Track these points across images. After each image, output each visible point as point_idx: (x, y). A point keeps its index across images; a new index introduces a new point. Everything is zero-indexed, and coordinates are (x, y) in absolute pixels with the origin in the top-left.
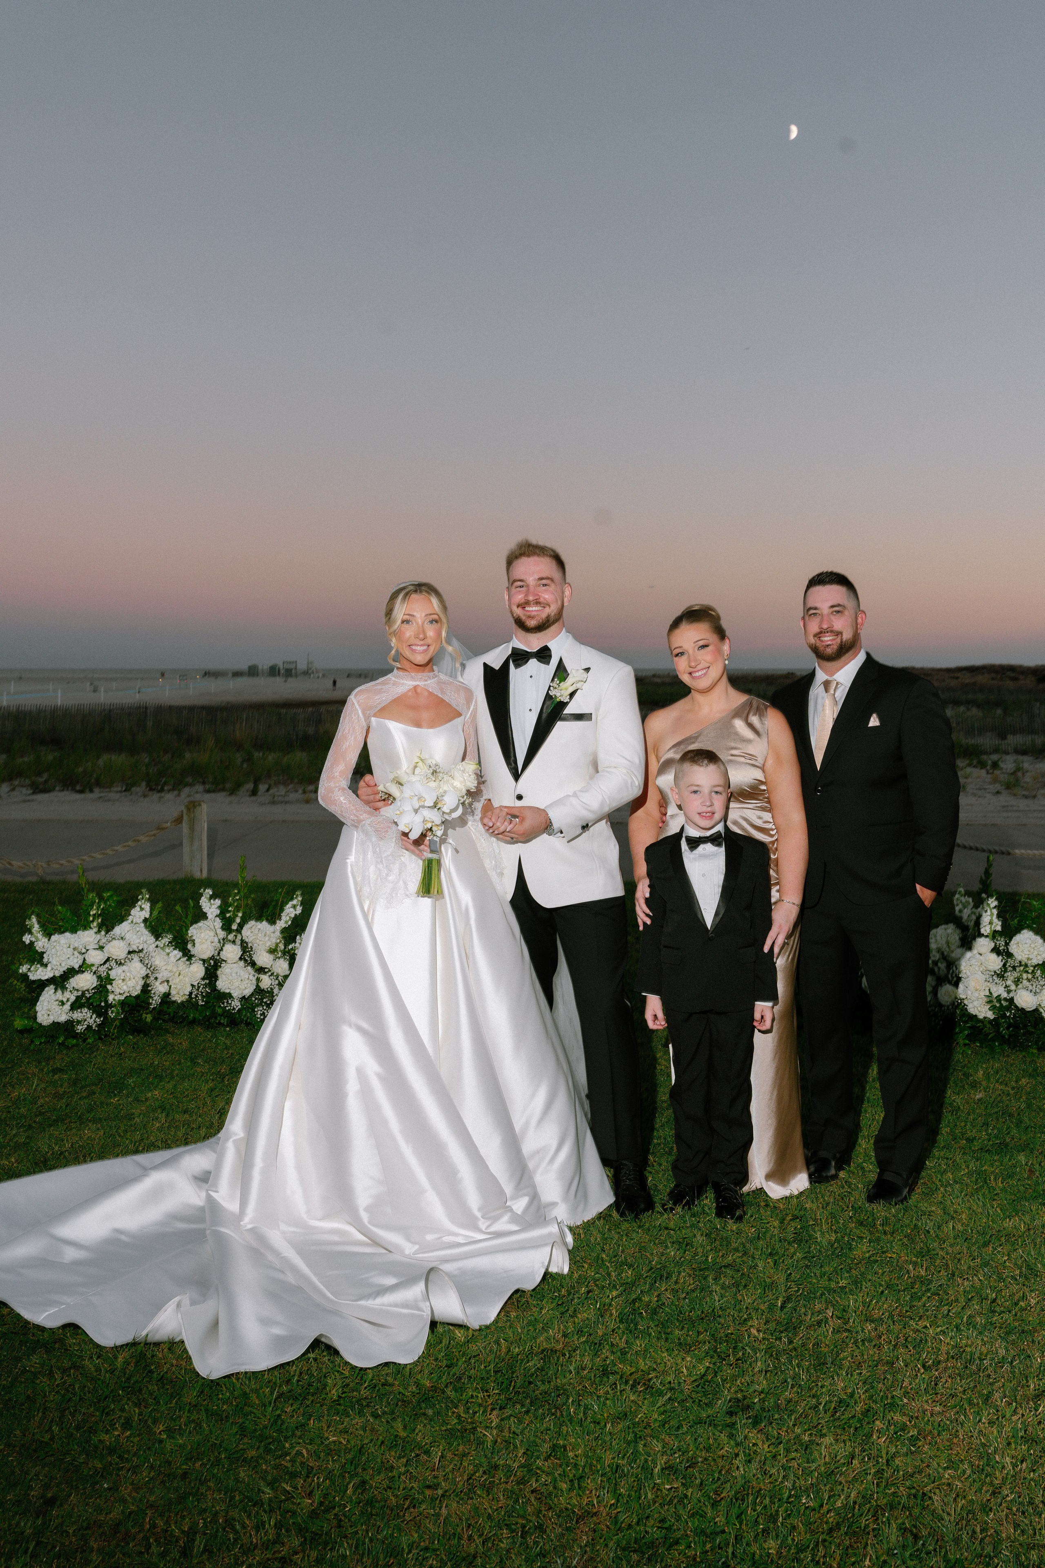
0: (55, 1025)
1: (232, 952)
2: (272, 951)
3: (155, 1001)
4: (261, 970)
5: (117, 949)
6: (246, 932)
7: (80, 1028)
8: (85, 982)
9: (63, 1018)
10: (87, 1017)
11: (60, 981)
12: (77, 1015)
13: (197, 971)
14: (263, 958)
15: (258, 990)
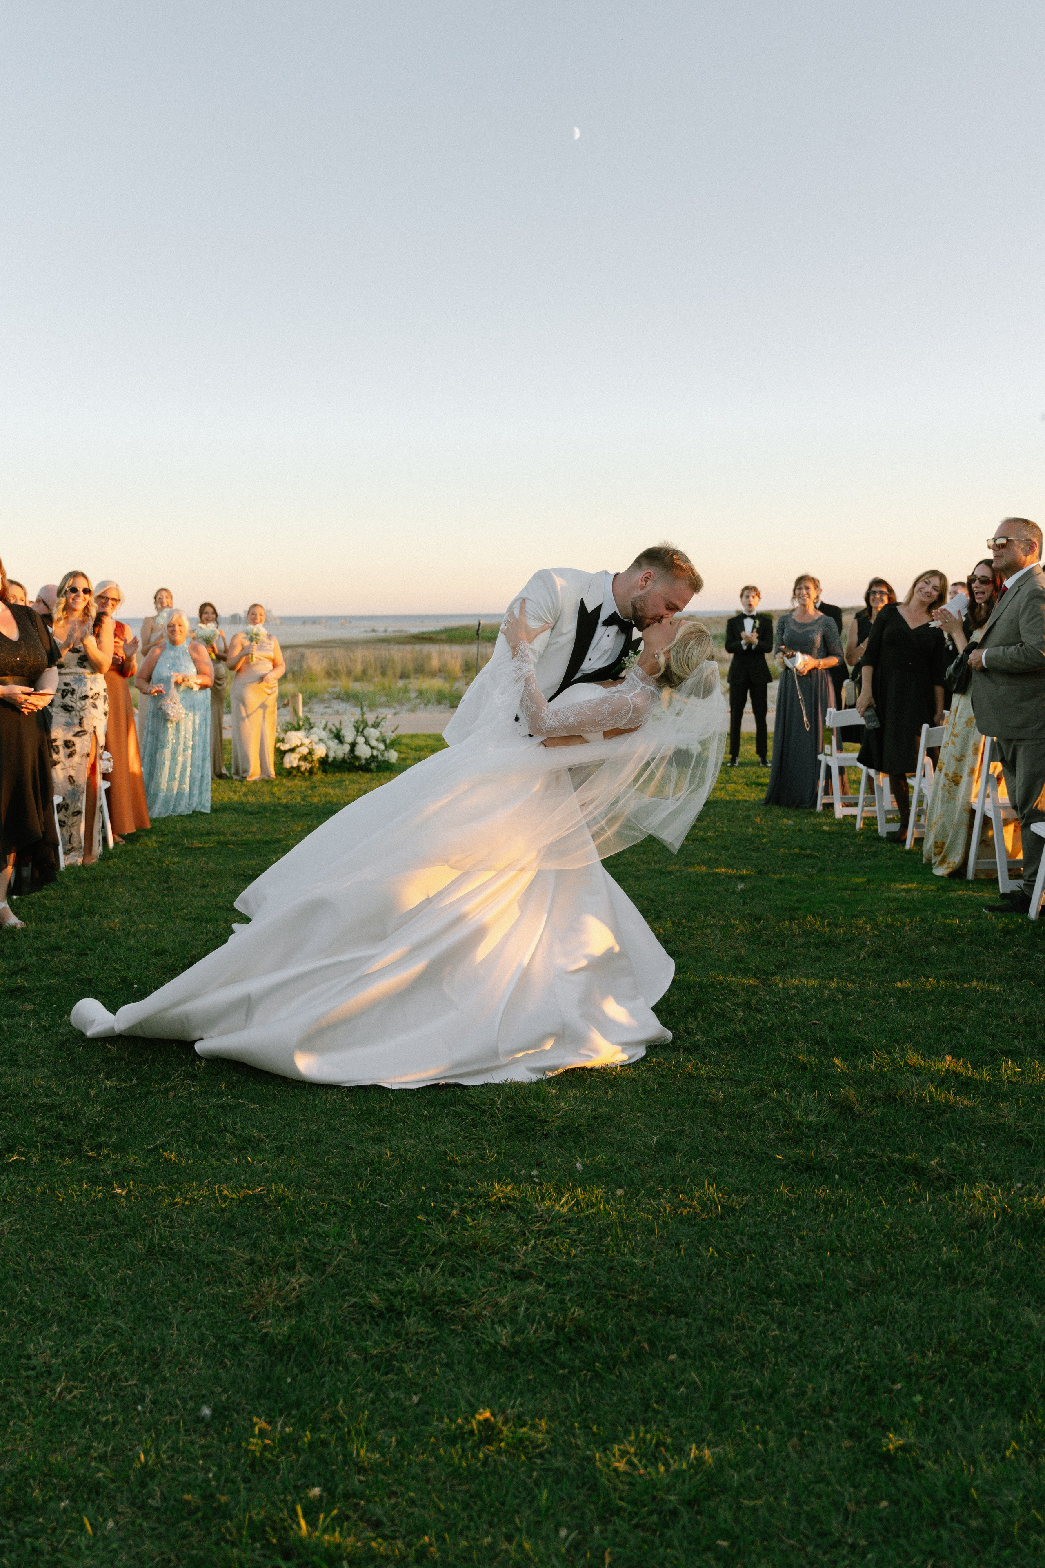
0: (292, 768)
1: (361, 740)
2: (377, 740)
3: (330, 759)
4: (372, 748)
5: (315, 738)
6: (365, 732)
7: (303, 769)
8: (304, 750)
9: (295, 765)
10: (305, 766)
11: (292, 750)
12: (302, 763)
13: (347, 748)
14: (374, 743)
15: (372, 757)
